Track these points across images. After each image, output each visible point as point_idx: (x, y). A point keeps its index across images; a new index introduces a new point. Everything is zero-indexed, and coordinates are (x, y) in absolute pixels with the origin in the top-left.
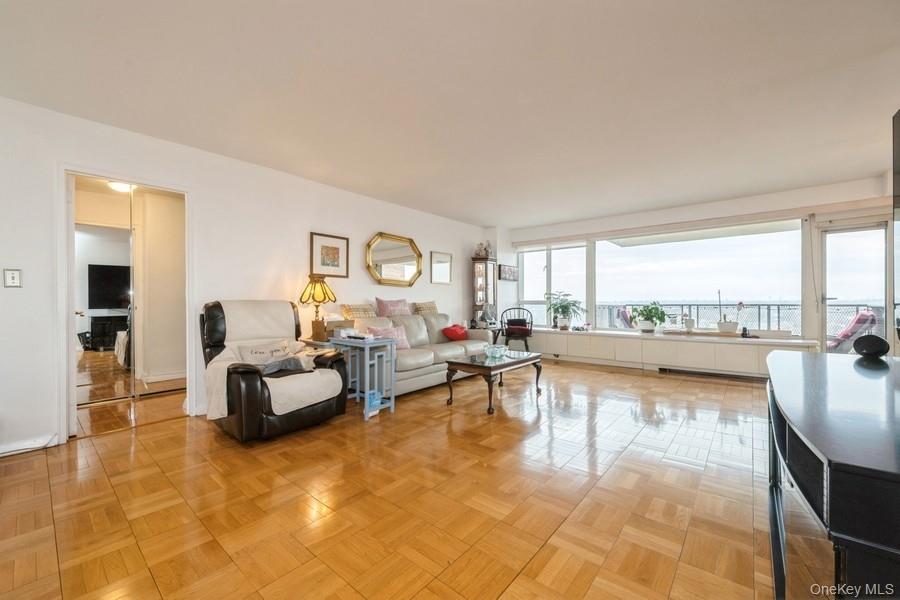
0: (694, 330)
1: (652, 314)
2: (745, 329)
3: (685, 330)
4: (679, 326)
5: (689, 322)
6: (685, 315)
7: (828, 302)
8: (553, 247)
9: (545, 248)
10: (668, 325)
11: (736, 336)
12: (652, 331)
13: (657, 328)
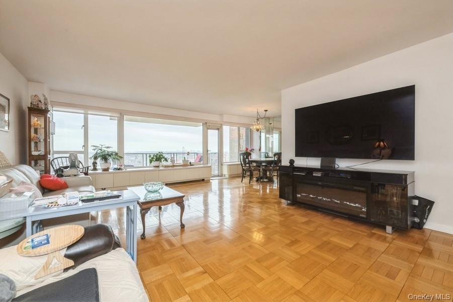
0: (175, 164)
1: (159, 158)
2: (190, 163)
3: (171, 164)
4: (169, 163)
5: (173, 161)
6: (172, 158)
7: (209, 152)
8: (89, 112)
9: (83, 112)
10: (164, 163)
11: (188, 165)
12: (158, 167)
13: (161, 165)
